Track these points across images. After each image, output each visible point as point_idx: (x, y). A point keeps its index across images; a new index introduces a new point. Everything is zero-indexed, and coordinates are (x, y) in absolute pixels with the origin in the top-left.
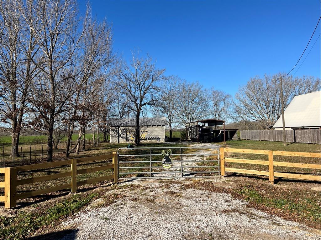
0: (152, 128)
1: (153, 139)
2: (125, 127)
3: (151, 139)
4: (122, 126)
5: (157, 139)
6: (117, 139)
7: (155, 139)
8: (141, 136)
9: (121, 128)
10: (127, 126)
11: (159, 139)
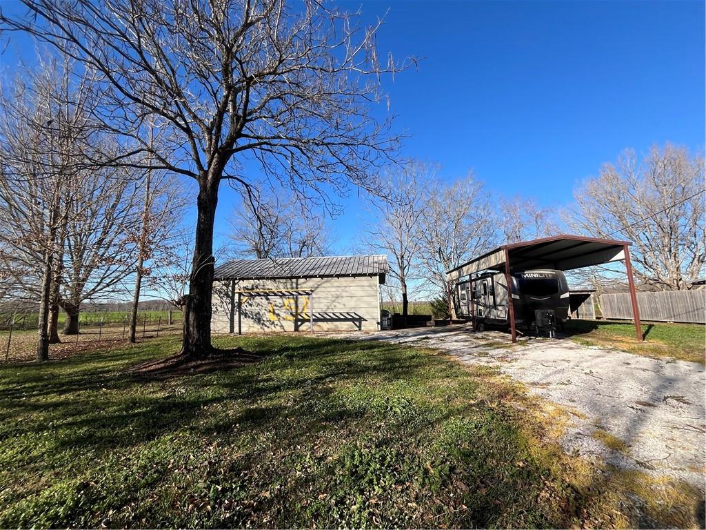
0: (336, 284)
1: (339, 320)
2: (252, 281)
3: (332, 320)
4: (243, 279)
5: (353, 320)
6: (227, 319)
7: (346, 320)
8: (303, 309)
9: (243, 284)
10: (258, 279)
11: (360, 319)
